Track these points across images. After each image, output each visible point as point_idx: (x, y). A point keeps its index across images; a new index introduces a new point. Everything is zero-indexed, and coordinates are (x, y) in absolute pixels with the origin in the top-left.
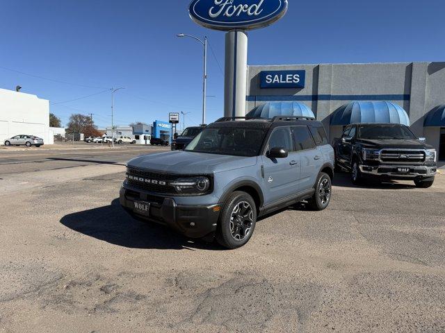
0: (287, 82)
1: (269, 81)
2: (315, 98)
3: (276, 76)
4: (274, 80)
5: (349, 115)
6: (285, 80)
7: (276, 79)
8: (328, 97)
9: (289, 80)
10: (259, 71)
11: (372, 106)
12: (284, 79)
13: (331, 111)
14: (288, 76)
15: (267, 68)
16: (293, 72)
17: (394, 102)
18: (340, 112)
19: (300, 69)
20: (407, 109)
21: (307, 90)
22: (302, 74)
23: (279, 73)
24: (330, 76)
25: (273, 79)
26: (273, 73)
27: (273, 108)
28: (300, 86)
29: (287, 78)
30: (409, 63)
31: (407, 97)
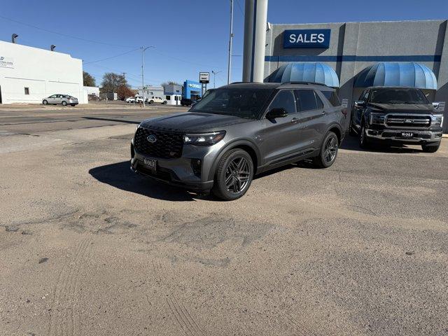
0: (312, 41)
1: (293, 40)
2: (340, 59)
3: (301, 35)
4: (298, 40)
5: (373, 78)
6: (310, 40)
7: (301, 39)
8: (353, 58)
9: (313, 40)
10: (283, 30)
11: (398, 68)
12: (308, 39)
13: (355, 73)
14: (312, 35)
15: (291, 27)
16: (318, 32)
17: (422, 64)
18: (364, 73)
19: (325, 28)
20: (436, 71)
21: (332, 51)
22: (327, 33)
23: (303, 32)
24: (357, 36)
25: (297, 38)
26: (297, 33)
27: (295, 69)
28: (325, 46)
29: (312, 38)
30: (443, 21)
31: (437, 58)
